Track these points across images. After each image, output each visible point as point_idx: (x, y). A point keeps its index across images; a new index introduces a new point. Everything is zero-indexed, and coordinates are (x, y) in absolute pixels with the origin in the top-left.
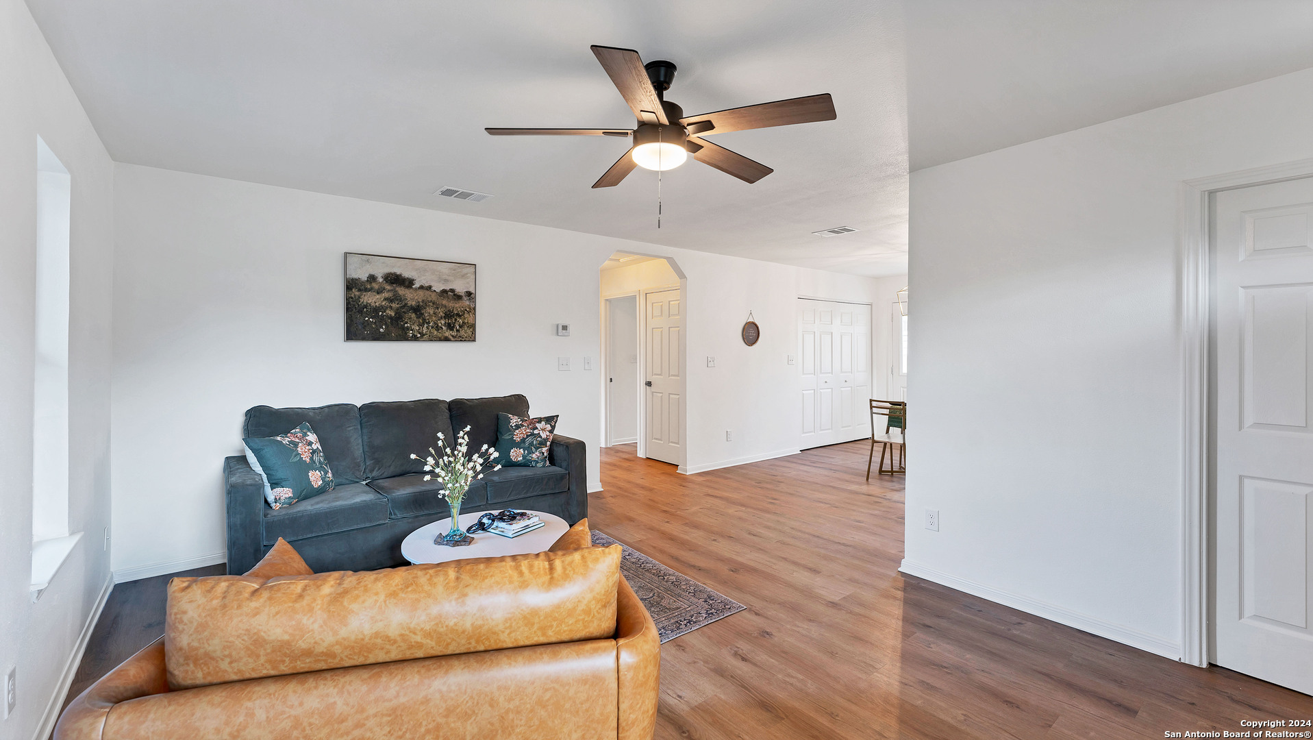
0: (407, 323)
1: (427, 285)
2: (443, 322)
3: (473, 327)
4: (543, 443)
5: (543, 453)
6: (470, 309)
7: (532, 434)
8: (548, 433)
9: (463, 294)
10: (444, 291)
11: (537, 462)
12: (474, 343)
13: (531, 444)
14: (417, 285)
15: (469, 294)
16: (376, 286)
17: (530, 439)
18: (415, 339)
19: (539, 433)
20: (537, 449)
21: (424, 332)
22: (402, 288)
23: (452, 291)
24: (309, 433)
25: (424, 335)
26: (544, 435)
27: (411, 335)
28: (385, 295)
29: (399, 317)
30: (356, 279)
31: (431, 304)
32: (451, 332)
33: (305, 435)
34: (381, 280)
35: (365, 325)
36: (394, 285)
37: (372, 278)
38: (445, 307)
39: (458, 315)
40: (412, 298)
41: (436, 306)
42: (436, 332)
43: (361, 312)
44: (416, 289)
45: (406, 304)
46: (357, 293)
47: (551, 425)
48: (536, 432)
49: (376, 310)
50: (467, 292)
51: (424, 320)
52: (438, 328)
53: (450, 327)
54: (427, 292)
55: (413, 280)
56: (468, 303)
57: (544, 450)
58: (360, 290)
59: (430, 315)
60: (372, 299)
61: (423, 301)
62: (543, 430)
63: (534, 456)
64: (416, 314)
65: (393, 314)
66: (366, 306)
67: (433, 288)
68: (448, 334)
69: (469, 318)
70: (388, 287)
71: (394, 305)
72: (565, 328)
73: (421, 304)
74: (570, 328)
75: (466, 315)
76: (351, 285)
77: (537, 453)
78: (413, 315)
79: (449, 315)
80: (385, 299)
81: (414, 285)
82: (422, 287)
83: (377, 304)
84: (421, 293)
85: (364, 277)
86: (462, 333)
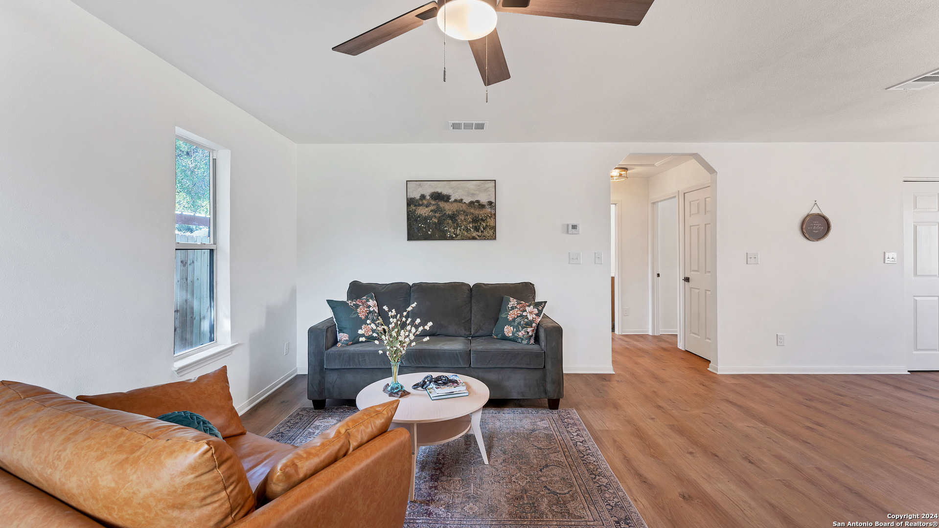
0: (446, 227)
1: (459, 199)
2: (471, 225)
3: (494, 228)
4: (529, 324)
5: (528, 333)
6: (491, 215)
7: (521, 316)
8: (534, 316)
9: (486, 204)
10: (472, 203)
11: (522, 340)
12: (495, 240)
13: (519, 323)
14: (452, 199)
15: (490, 203)
16: (425, 202)
17: (518, 320)
18: (452, 238)
19: (527, 315)
20: (523, 328)
21: (458, 233)
22: (443, 202)
23: (478, 201)
25: (458, 235)
26: (530, 318)
27: (449, 236)
28: (432, 208)
29: (440, 222)
30: (413, 198)
31: (462, 212)
32: (477, 233)
34: (428, 198)
35: (420, 229)
36: (437, 201)
37: (423, 197)
38: (473, 214)
39: (483, 220)
40: (449, 208)
41: (466, 214)
42: (466, 233)
43: (416, 220)
44: (452, 203)
45: (445, 213)
46: (414, 208)
47: (538, 309)
48: (524, 314)
49: (426, 219)
50: (489, 202)
51: (457, 224)
52: (468, 230)
53: (477, 229)
54: (460, 204)
55: (450, 196)
56: (489, 210)
57: (529, 330)
58: (415, 206)
59: (462, 221)
60: (423, 211)
61: (457, 210)
62: (531, 313)
63: (520, 334)
64: (452, 220)
65: (437, 221)
66: (419, 217)
67: (464, 201)
68: (475, 234)
69: (491, 222)
70: (433, 202)
71: (437, 215)
72: (574, 227)
73: (455, 213)
74: (580, 228)
75: (488, 220)
76: (410, 202)
77: (522, 332)
78: (450, 221)
79: (475, 220)
80: (431, 211)
81: (450, 199)
82: (456, 201)
83: (426, 214)
84: (455, 205)
85: (418, 197)
86: (485, 233)
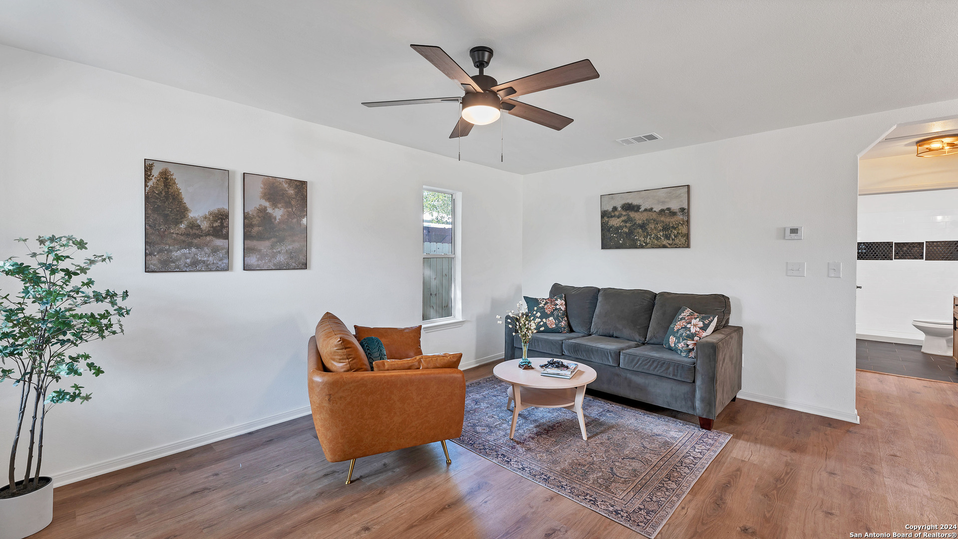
0: (636, 236)
1: (649, 208)
2: (661, 234)
3: (687, 236)
4: (691, 337)
5: (688, 345)
6: (683, 221)
7: (685, 327)
8: (698, 329)
9: (677, 211)
10: (662, 211)
11: (681, 352)
12: (687, 249)
13: (681, 335)
14: (642, 209)
15: (682, 210)
16: (617, 213)
17: (681, 331)
18: (642, 247)
19: (690, 328)
20: (684, 340)
21: (648, 241)
22: (633, 213)
23: (669, 209)
24: (559, 300)
25: (648, 244)
26: (693, 330)
27: (639, 244)
28: (623, 218)
29: (631, 232)
30: (606, 211)
31: (652, 221)
32: (668, 241)
33: (556, 300)
34: (619, 209)
35: (611, 239)
36: (628, 211)
37: (615, 209)
38: (663, 222)
39: (673, 227)
40: (638, 217)
41: (656, 222)
42: (656, 242)
43: (609, 231)
44: (642, 212)
45: (635, 223)
46: (607, 219)
47: (703, 322)
48: (689, 326)
49: (617, 228)
50: (680, 208)
51: (647, 233)
52: (658, 238)
53: (667, 237)
54: (650, 213)
55: (640, 206)
56: (681, 217)
57: (689, 342)
58: (608, 217)
59: (652, 229)
60: (615, 222)
61: (647, 219)
62: (695, 325)
63: (680, 345)
64: (642, 229)
65: (627, 231)
66: (611, 227)
67: (654, 210)
68: (665, 242)
69: (684, 230)
70: (624, 213)
71: (628, 225)
72: (794, 231)
73: (645, 222)
74: (803, 232)
75: (680, 227)
76: (604, 214)
77: (682, 344)
78: (640, 230)
79: (666, 228)
80: (622, 221)
81: (640, 209)
82: (646, 210)
83: (618, 225)
84: (645, 214)
85: (610, 209)
86: (677, 241)
